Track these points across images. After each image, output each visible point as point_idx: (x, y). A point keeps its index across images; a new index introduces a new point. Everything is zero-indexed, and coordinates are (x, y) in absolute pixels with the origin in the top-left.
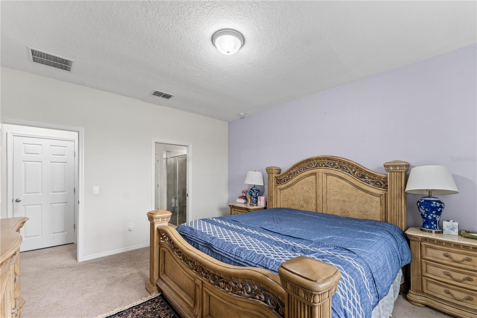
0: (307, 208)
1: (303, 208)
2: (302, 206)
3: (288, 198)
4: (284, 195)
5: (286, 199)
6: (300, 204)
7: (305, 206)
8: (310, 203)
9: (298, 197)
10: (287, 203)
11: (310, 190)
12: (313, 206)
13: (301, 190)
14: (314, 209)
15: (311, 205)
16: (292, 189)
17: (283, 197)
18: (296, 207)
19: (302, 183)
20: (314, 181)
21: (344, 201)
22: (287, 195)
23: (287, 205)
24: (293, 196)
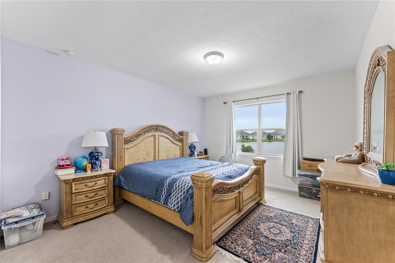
0: (148, 160)
1: (145, 160)
2: (145, 159)
3: (133, 155)
4: (130, 153)
5: (132, 156)
6: (144, 158)
7: (147, 158)
8: (150, 155)
9: (142, 153)
10: (133, 159)
11: (150, 147)
12: (152, 157)
13: (145, 147)
14: (152, 159)
15: (151, 157)
16: (137, 147)
17: (129, 155)
18: (141, 161)
19: (145, 142)
20: (153, 141)
21: (167, 150)
22: (133, 153)
23: (133, 161)
24: (138, 153)
